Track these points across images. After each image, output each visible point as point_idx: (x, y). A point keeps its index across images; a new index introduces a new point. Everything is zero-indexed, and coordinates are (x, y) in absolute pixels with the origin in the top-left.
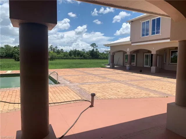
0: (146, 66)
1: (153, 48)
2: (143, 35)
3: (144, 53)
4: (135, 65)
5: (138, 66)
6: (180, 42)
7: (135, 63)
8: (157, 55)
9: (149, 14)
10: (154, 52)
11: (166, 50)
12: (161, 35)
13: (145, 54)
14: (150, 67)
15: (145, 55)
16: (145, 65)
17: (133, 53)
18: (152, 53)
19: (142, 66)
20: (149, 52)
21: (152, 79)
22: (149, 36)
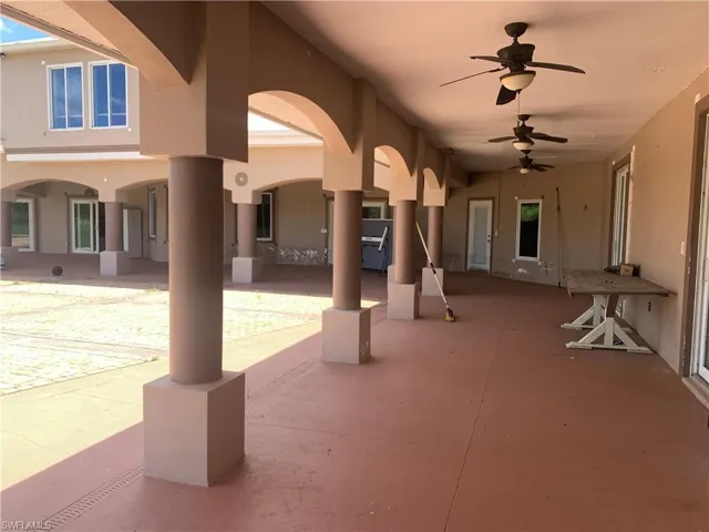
0: (80, 251)
1: (106, 180)
2: (59, 123)
3: (69, 197)
4: (32, 249)
5: (44, 250)
6: (172, 159)
7: (30, 240)
8: (121, 206)
9: (65, 42)
10: (107, 196)
11: (153, 189)
12: (130, 130)
13: (73, 202)
14: (97, 252)
15: (76, 205)
16: (77, 246)
17: (19, 196)
18: (101, 200)
19: (66, 252)
20: (91, 193)
21: (104, 301)
22: (83, 128)
